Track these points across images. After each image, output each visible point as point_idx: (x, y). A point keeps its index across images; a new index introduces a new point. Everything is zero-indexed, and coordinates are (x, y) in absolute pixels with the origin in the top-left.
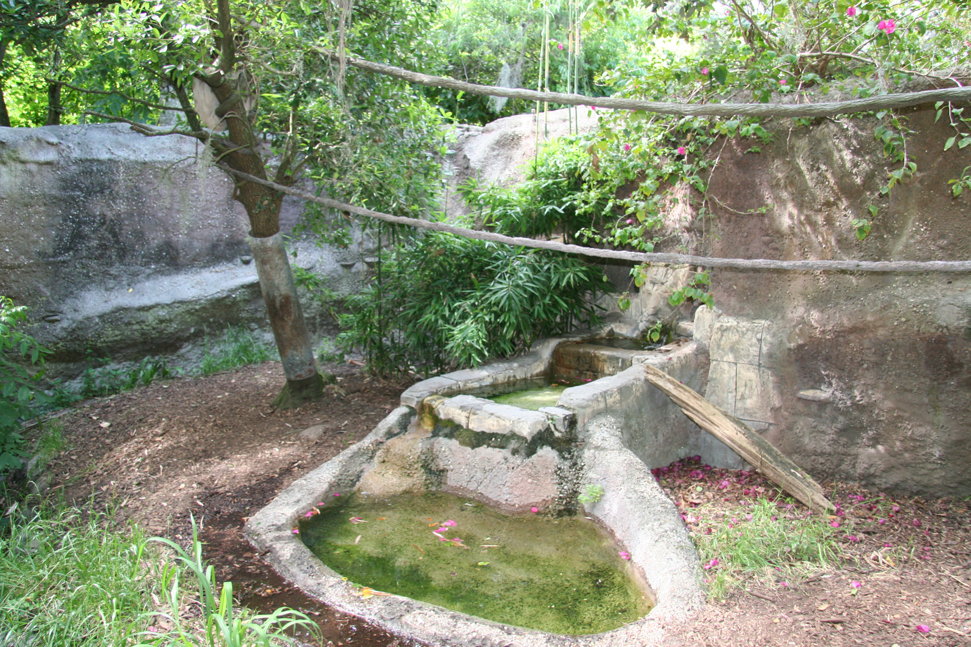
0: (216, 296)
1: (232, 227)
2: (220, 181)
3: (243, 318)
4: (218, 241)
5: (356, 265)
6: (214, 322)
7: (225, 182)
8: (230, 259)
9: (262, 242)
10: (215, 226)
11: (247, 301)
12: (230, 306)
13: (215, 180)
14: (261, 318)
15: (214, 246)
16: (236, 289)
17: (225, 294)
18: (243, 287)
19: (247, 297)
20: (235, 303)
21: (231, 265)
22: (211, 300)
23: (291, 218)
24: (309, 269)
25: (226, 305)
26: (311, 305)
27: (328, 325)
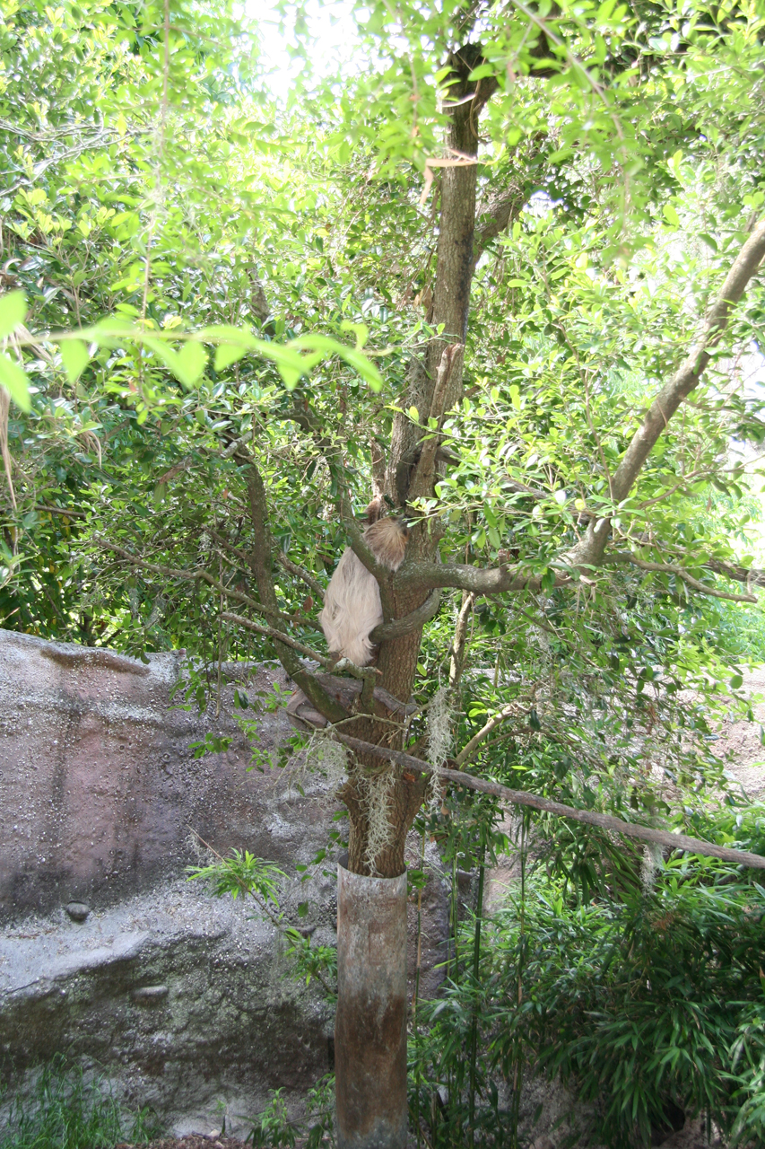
0: (31, 991)
1: (56, 841)
2: (45, 744)
3: (69, 1043)
4: (25, 869)
5: (318, 933)
6: (12, 1051)
7: (53, 746)
8: (45, 911)
9: (382, 887)
10: (24, 837)
11: (84, 1004)
12: (52, 1014)
13: (37, 742)
14: (104, 1044)
15: (18, 880)
16: (70, 977)
17: (49, 987)
18: (83, 971)
19: (87, 996)
20: (62, 1007)
21: (45, 922)
22: (19, 999)
23: (167, 828)
24: (216, 939)
25: (44, 1011)
26: (213, 1014)
27: (241, 1060)
